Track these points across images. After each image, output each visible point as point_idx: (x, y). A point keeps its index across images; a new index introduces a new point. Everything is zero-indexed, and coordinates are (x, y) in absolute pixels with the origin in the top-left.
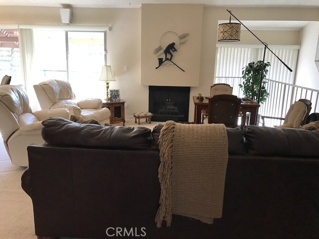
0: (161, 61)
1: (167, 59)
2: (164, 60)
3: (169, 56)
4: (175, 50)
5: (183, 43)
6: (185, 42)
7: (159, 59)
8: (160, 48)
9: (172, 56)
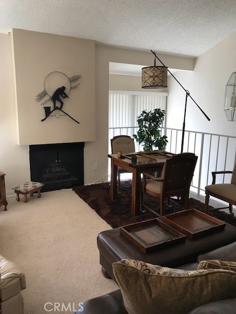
0: (48, 112)
1: (56, 108)
2: (52, 109)
3: (58, 104)
4: (66, 96)
5: (75, 87)
6: (78, 85)
7: (45, 108)
8: (44, 94)
9: (62, 104)
